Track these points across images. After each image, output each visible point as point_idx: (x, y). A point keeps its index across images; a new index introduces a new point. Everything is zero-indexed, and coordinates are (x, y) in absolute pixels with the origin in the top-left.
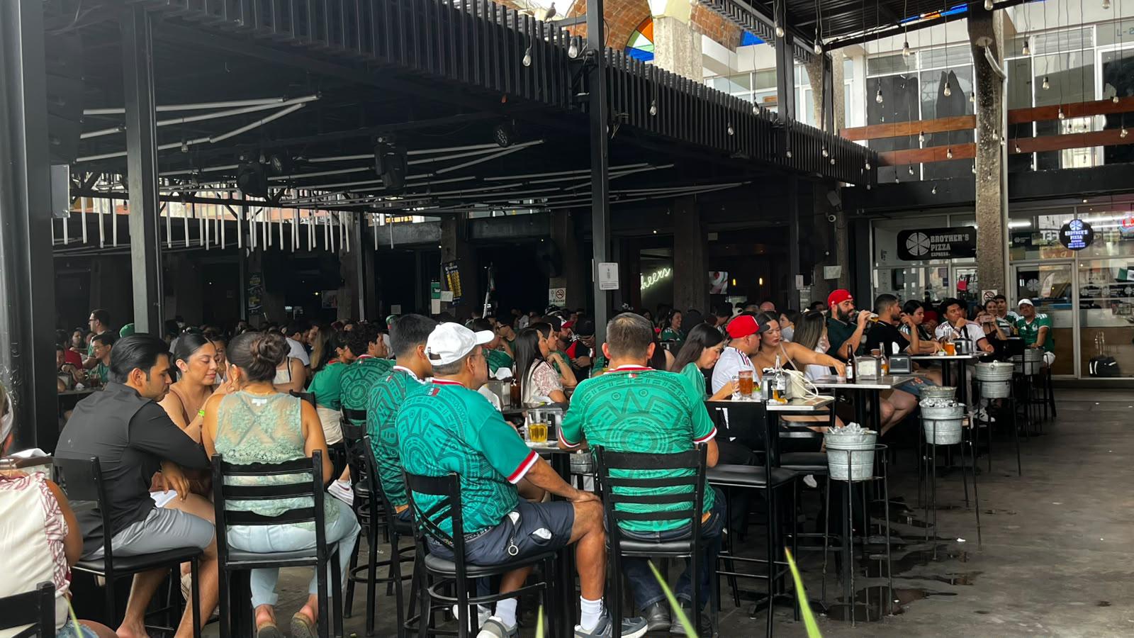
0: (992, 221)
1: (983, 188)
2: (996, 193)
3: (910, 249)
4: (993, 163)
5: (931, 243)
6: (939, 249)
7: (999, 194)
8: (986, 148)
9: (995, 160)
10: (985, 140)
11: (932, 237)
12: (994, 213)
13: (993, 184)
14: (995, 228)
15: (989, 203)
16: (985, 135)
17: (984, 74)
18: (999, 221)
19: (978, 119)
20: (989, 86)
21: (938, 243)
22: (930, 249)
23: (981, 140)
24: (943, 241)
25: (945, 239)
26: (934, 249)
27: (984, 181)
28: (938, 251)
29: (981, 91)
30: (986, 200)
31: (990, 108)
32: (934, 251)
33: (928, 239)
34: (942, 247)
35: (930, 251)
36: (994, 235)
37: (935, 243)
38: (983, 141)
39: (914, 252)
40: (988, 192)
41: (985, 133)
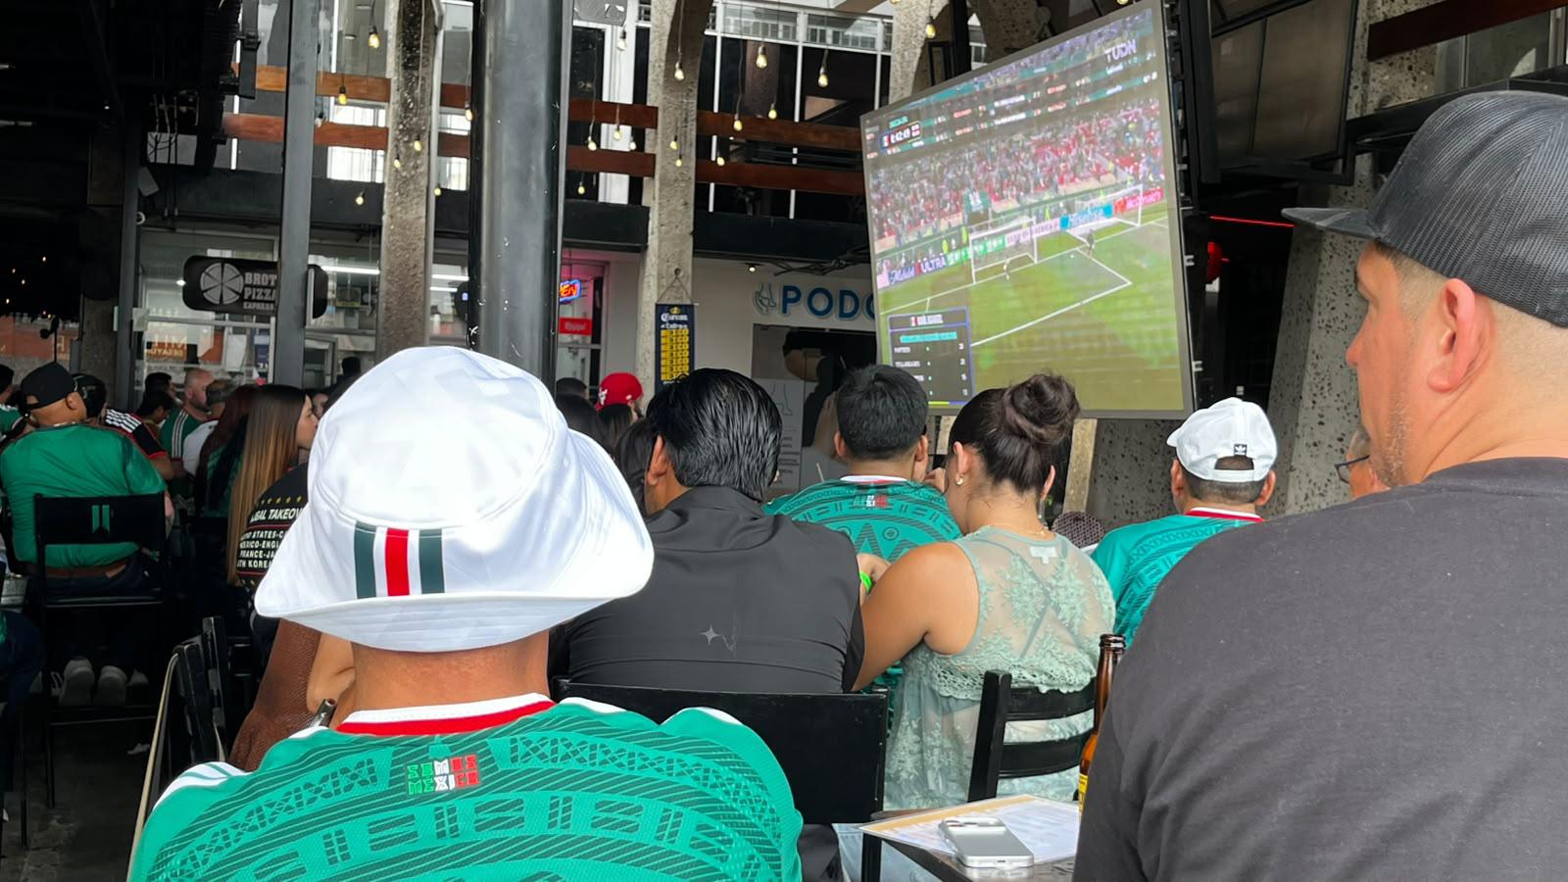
0: (412, 264)
1: (399, 204)
2: (420, 217)
3: (206, 291)
4: (416, 167)
5: (246, 286)
6: (258, 298)
7: (423, 220)
8: (406, 139)
9: (419, 162)
10: (404, 126)
11: (248, 275)
12: (414, 250)
13: (416, 201)
14: (415, 275)
15: (408, 232)
16: (405, 117)
17: (412, 15)
18: (422, 264)
19: (394, 86)
20: (415, 36)
21: (257, 287)
22: (242, 295)
23: (398, 124)
24: (266, 284)
25: (270, 282)
26: (250, 297)
27: (401, 194)
28: (256, 301)
29: (404, 42)
30: (404, 226)
31: (416, 74)
32: (250, 300)
33: (241, 277)
34: (264, 294)
35: (242, 300)
36: (413, 286)
37: (251, 286)
38: (401, 127)
39: (212, 297)
40: (407, 213)
41: (405, 112)
